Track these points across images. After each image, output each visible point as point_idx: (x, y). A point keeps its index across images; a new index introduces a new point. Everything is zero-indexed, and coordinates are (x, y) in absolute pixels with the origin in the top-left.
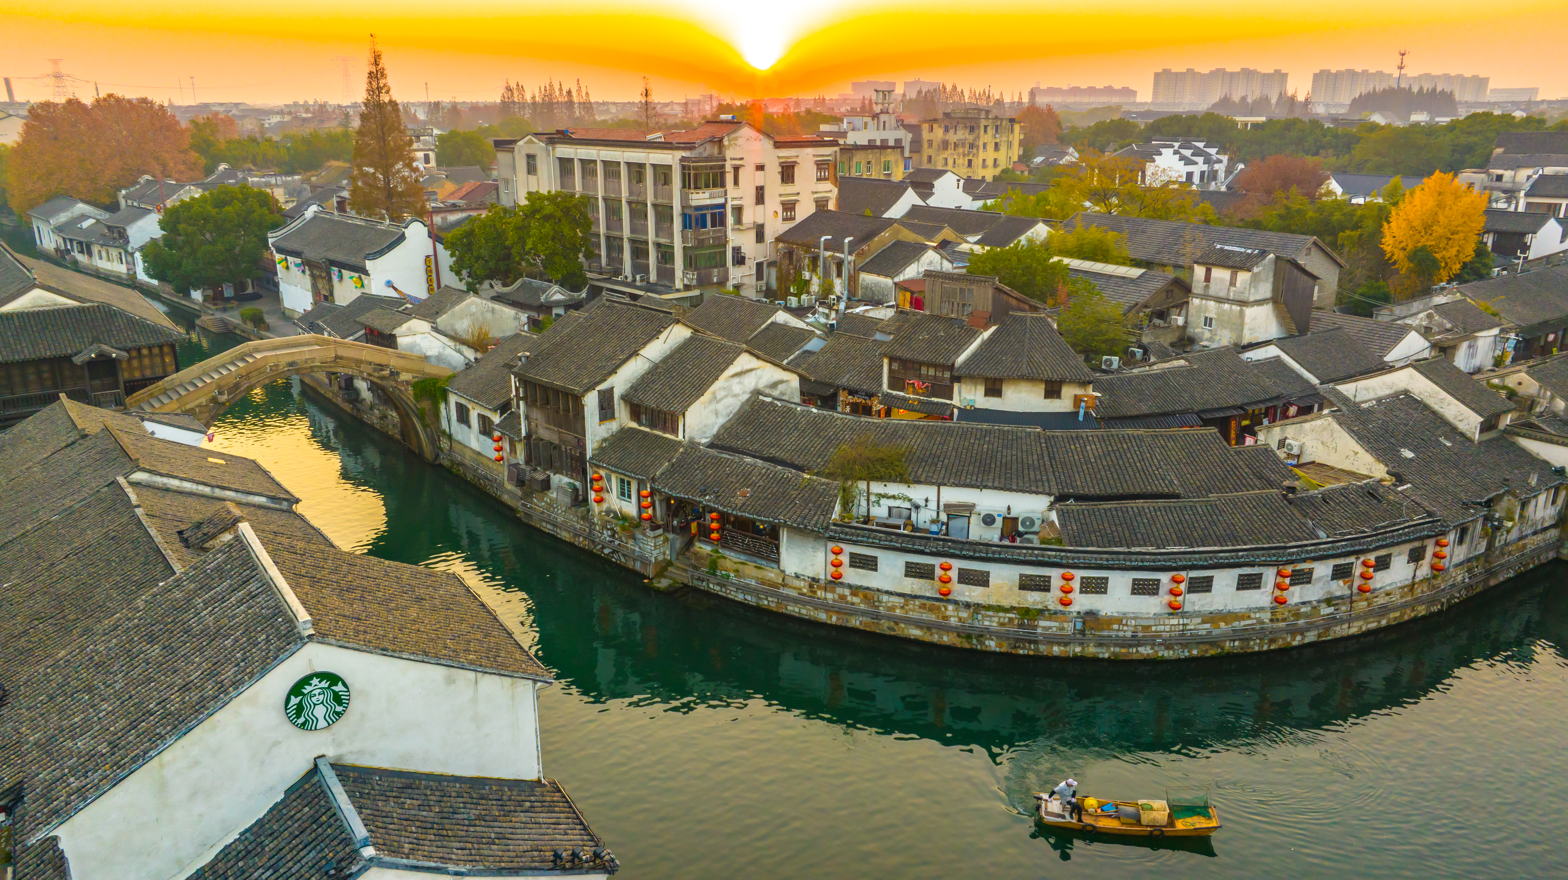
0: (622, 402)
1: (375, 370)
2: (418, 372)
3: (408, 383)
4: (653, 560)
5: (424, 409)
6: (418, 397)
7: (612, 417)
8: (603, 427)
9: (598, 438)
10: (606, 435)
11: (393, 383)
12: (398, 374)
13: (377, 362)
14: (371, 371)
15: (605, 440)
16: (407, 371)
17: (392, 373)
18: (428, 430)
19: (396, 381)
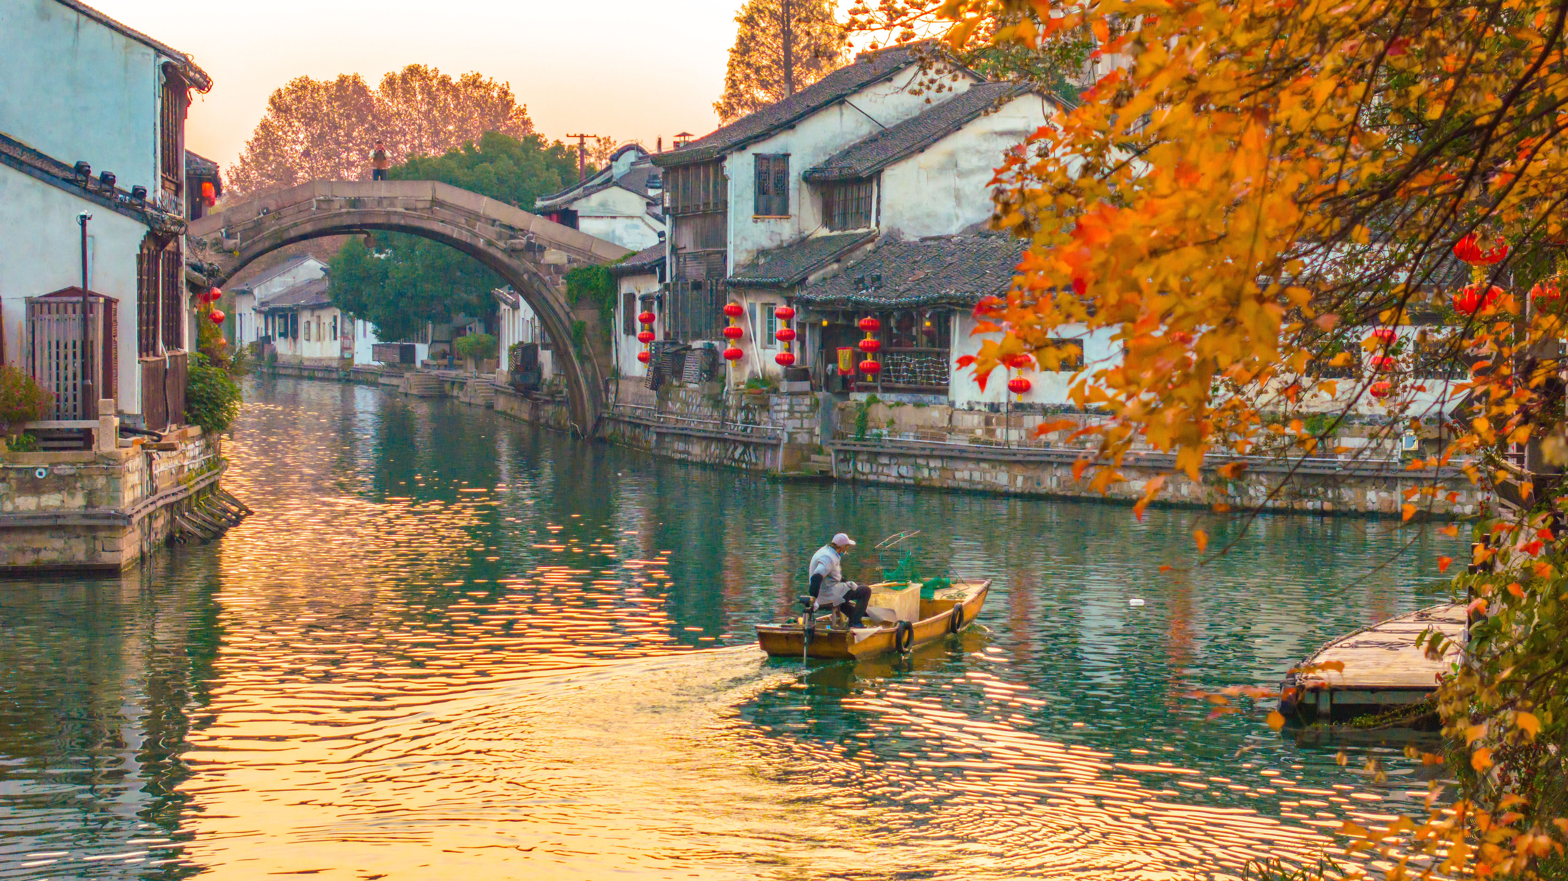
0: (804, 185)
1: (500, 236)
2: (578, 251)
3: (558, 268)
4: (785, 438)
5: (582, 325)
6: (576, 298)
7: (784, 212)
8: (761, 225)
9: (749, 245)
10: (767, 244)
11: (531, 266)
12: (542, 249)
13: (506, 221)
14: (493, 237)
15: (763, 252)
16: (559, 246)
17: (530, 247)
18: (588, 366)
19: (537, 263)
